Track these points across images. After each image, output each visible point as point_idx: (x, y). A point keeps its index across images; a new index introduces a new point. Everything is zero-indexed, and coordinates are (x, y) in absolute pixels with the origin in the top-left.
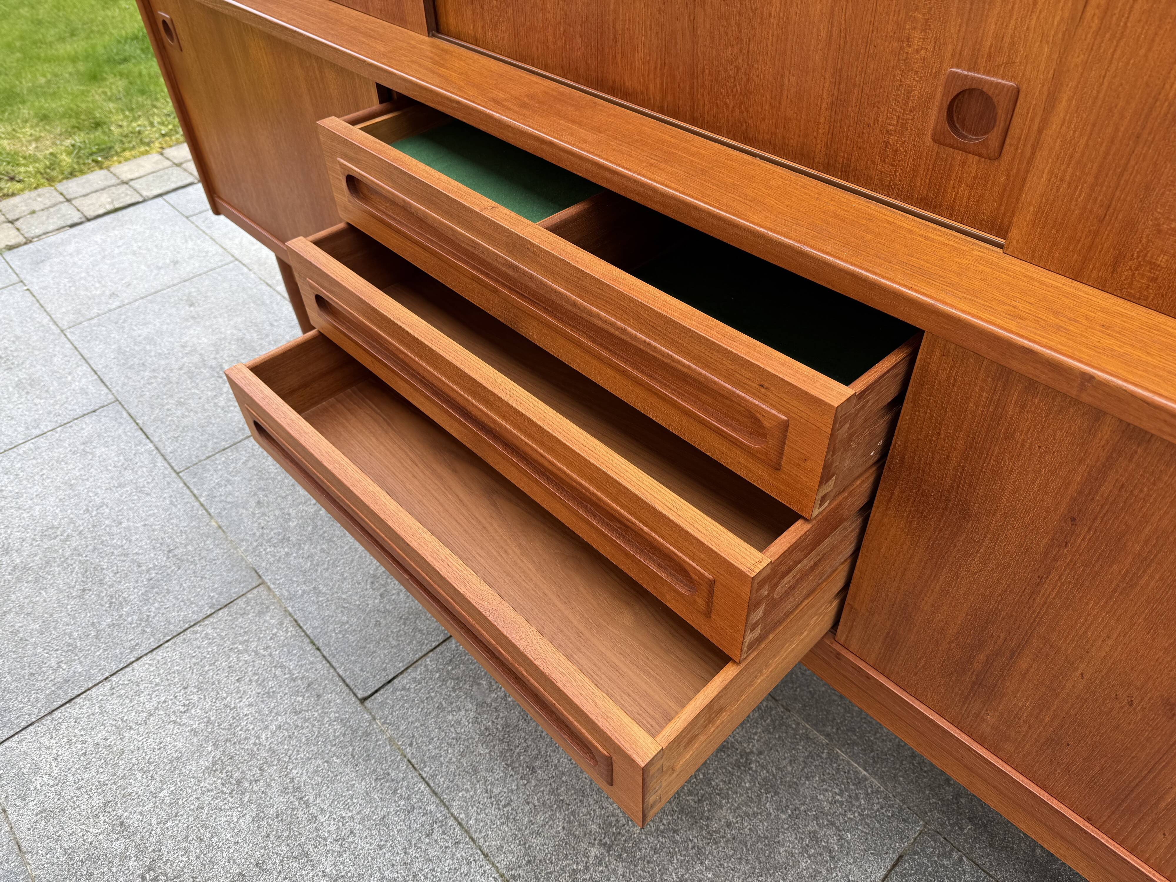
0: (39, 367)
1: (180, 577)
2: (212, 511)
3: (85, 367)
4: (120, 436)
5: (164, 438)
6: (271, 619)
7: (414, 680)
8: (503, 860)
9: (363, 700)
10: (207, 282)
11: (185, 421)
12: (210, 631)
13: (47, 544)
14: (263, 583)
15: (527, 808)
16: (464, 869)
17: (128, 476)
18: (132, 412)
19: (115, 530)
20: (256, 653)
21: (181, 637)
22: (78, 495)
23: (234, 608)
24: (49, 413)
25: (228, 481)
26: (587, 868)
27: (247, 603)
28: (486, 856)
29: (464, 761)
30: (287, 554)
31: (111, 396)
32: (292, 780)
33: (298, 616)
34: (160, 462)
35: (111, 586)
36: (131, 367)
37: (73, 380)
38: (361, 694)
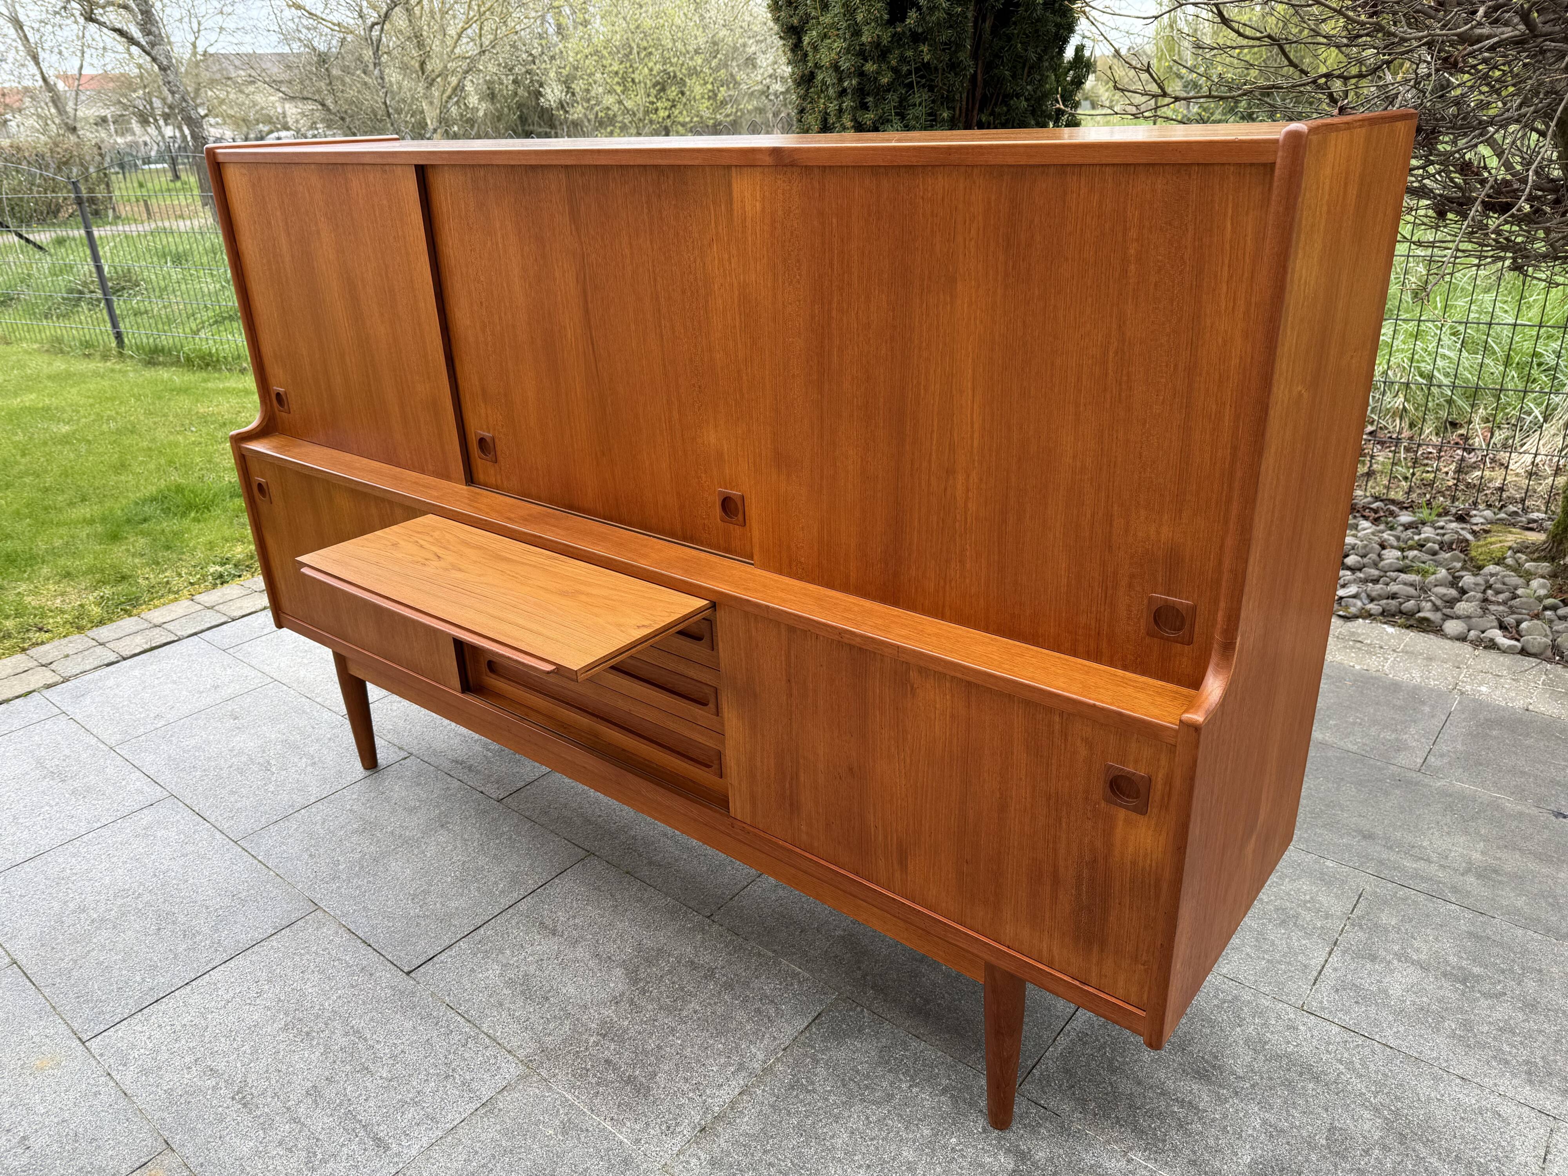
0: (92, 777)
1: (245, 912)
2: (270, 865)
3: (138, 773)
4: (178, 821)
5: (220, 819)
6: (328, 931)
7: (451, 956)
8: (521, 1053)
9: (408, 973)
10: (248, 700)
11: (239, 805)
12: (275, 944)
13: (120, 901)
14: (319, 908)
15: (542, 1021)
16: (492, 1061)
17: (190, 848)
18: (187, 802)
19: (182, 886)
20: (316, 953)
21: (250, 951)
22: (145, 866)
23: (295, 927)
24: (109, 809)
25: (283, 843)
26: (587, 1049)
27: (306, 923)
28: (509, 1052)
29: (492, 1000)
30: (339, 887)
31: (165, 793)
32: (352, 1027)
33: (352, 927)
34: (218, 835)
35: (184, 924)
36: (184, 769)
37: (128, 783)
38: (406, 969)
